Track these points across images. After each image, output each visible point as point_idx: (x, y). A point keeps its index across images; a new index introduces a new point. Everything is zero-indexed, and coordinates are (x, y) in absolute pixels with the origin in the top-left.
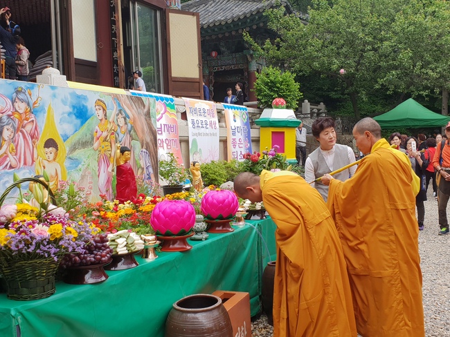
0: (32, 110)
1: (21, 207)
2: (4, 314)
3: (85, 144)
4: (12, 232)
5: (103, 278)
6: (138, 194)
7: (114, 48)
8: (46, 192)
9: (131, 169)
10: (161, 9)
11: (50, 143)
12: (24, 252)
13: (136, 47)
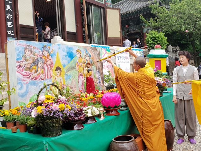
0: (50, 55)
1: (47, 96)
2: (41, 143)
3: (72, 68)
4: (43, 107)
5: (82, 127)
6: (95, 90)
7: (83, 26)
9: (92, 79)
10: (103, 8)
11: (58, 69)
12: (49, 116)
13: (93, 25)
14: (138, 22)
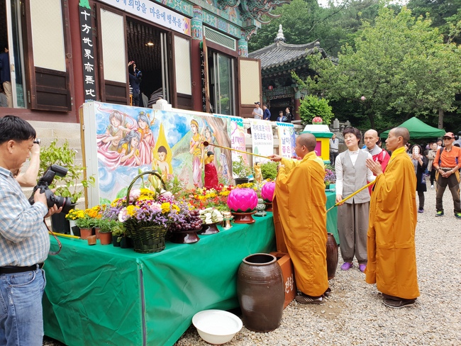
0: (150, 127)
1: (143, 191)
2: (132, 262)
3: (184, 150)
4: (137, 207)
5: (196, 240)
6: (219, 183)
7: (203, 86)
8: (160, 181)
9: (214, 167)
10: (234, 58)
11: (162, 149)
12: (145, 221)
13: (217, 84)
14: (289, 82)
